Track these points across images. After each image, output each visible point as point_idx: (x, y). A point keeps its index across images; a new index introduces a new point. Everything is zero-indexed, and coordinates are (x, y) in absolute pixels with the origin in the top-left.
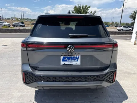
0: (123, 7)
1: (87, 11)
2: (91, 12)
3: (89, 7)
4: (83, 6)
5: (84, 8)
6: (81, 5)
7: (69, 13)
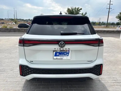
0: (109, 9)
1: (79, 12)
2: (82, 14)
3: (81, 9)
4: (75, 8)
5: (76, 10)
6: (74, 8)
7: (61, 14)
